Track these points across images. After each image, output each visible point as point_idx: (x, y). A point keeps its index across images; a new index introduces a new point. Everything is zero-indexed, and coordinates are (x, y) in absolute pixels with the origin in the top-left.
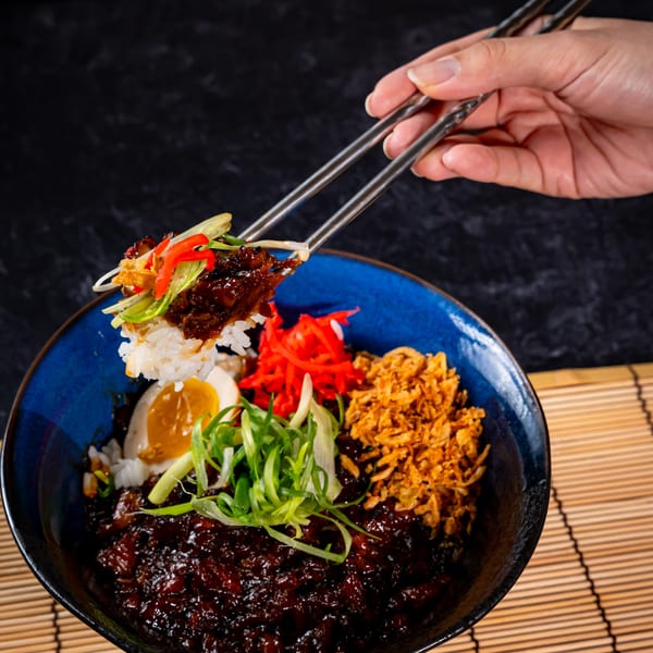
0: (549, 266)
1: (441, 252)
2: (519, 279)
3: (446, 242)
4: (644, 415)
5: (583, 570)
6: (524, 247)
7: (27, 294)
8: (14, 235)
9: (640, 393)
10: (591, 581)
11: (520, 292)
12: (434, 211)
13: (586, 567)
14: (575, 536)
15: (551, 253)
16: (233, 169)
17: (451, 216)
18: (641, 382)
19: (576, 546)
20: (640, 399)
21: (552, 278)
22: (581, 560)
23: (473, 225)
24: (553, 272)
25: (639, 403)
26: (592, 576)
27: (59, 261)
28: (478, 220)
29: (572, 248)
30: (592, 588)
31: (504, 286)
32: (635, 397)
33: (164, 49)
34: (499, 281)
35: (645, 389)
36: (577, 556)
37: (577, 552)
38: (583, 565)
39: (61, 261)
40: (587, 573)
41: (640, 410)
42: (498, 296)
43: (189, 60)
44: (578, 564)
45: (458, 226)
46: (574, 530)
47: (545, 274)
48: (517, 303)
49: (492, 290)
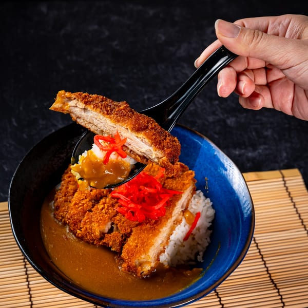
0: (265, 143)
1: (215, 133)
2: (250, 148)
3: (218, 128)
4: (288, 193)
5: (263, 263)
6: (254, 133)
7: (25, 136)
8: (21, 108)
9: (285, 184)
10: (267, 268)
11: (250, 154)
12: (214, 113)
13: (265, 261)
14: (259, 247)
15: (266, 137)
16: (123, 86)
17: (222, 116)
18: (285, 179)
19: (260, 252)
20: (285, 186)
21: (266, 149)
22: (262, 258)
23: (231, 121)
24: (266, 146)
25: (285, 188)
26: (267, 265)
27: (41, 122)
28: (234, 119)
29: (276, 136)
30: (267, 271)
31: (243, 151)
32: (283, 185)
33: (96, 27)
34: (241, 149)
35: (287, 182)
36: (261, 256)
37: (261, 254)
38: (263, 261)
39: (42, 122)
40: (265, 264)
41: (285, 191)
42: (240, 155)
43: (107, 33)
44: (261, 260)
45: (224, 121)
46: (259, 245)
47: (262, 147)
48: (248, 159)
49: (237, 153)
